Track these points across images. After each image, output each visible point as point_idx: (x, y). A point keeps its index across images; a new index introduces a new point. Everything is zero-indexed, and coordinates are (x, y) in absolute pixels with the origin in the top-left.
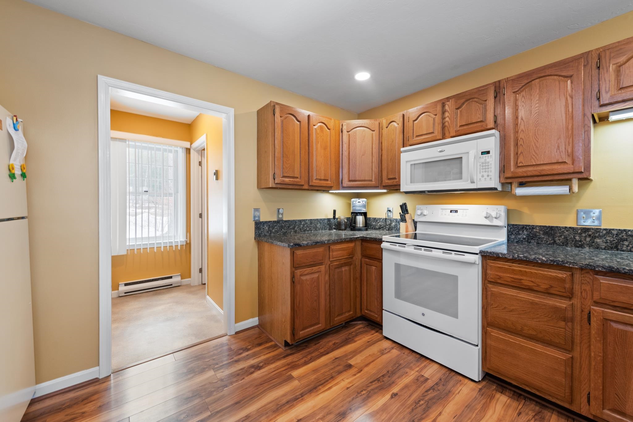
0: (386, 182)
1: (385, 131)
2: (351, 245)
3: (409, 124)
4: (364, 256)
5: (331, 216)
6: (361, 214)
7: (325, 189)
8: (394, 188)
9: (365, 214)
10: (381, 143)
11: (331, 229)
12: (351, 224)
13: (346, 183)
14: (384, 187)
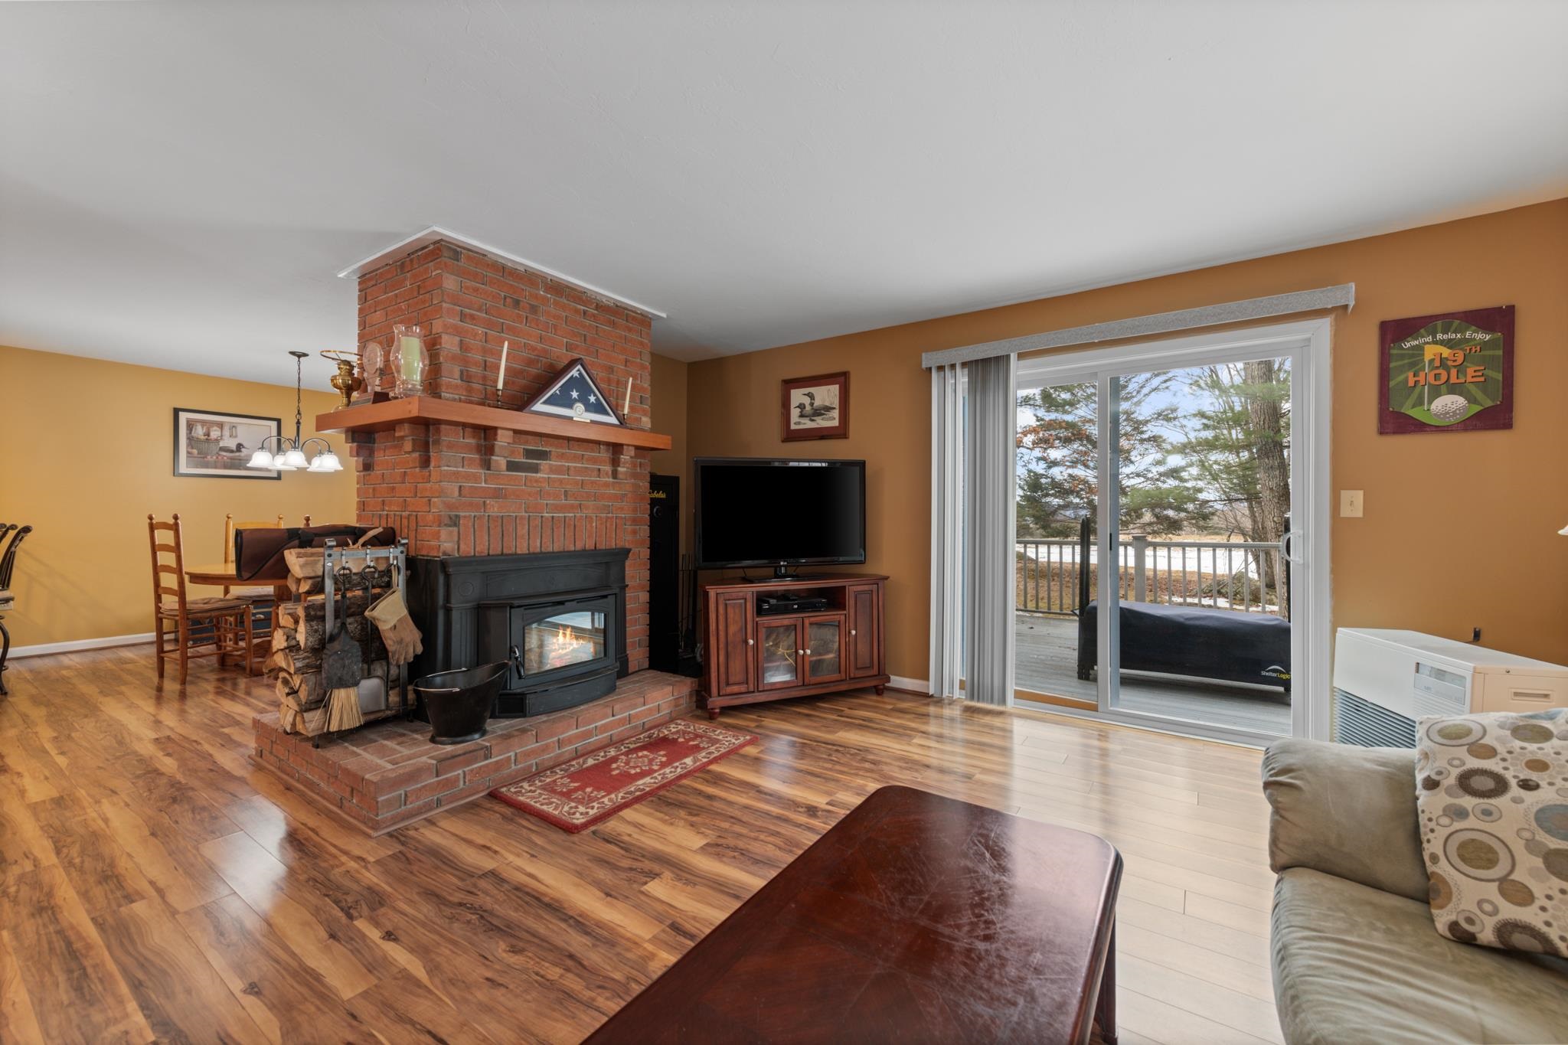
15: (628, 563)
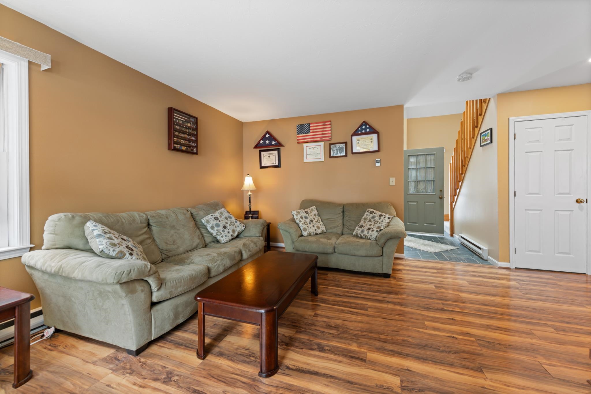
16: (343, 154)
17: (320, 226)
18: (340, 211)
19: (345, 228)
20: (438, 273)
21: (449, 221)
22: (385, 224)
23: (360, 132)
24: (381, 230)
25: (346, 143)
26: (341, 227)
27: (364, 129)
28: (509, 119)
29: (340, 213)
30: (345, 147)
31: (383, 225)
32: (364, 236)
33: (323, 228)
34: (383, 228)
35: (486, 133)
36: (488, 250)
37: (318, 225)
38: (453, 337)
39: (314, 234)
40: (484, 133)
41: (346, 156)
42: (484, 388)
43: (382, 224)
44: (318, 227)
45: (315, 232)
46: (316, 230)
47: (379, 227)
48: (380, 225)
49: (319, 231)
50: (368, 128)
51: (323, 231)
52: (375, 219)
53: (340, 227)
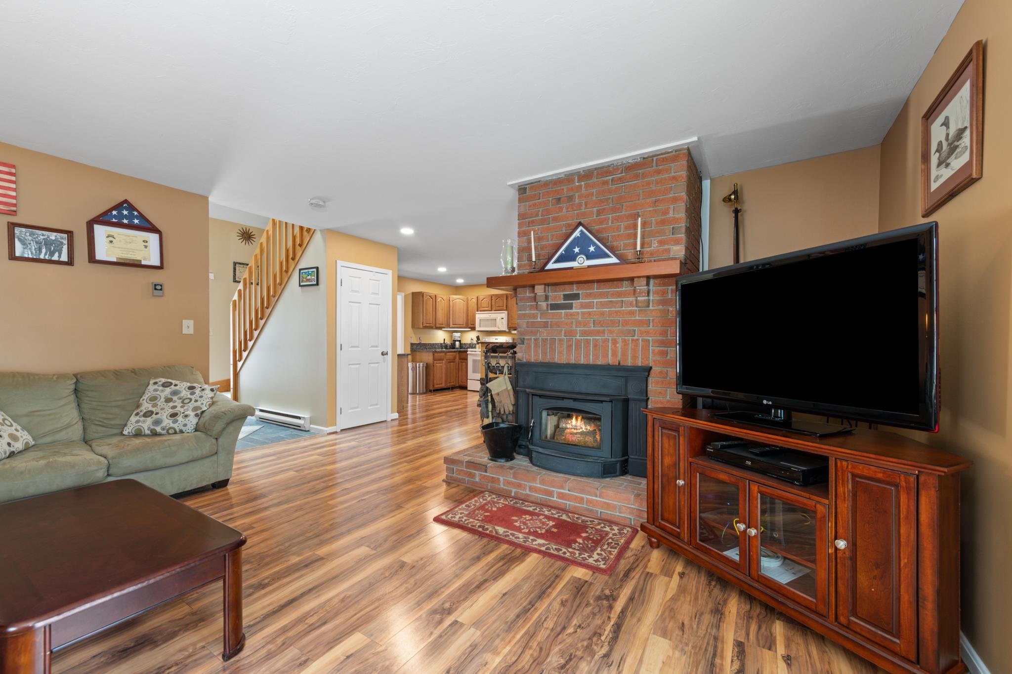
0: (470, 326)
1: (469, 302)
2: (455, 354)
3: (479, 302)
4: (460, 359)
5: (443, 342)
6: (458, 341)
7: (440, 328)
8: (473, 329)
9: (460, 341)
10: (467, 307)
11: (442, 348)
12: (453, 346)
13: (451, 325)
14: (469, 328)
15: (650, 379)
16: (60, 256)
17: (18, 434)
18: (70, 391)
19: (93, 426)
20: (279, 458)
21: (230, 391)
22: (208, 400)
23: (114, 220)
24: (203, 412)
25: (70, 234)
26: (79, 427)
27: (126, 217)
28: (336, 261)
29: (69, 395)
30: (65, 242)
31: (205, 403)
32: (163, 429)
33: (25, 438)
34: (205, 409)
35: (308, 272)
36: (310, 418)
37: (10, 432)
38: (362, 500)
39: (8, 454)
40: (307, 271)
41: (70, 262)
42: (412, 514)
43: (202, 402)
44: (12, 436)
45: (9, 450)
46: (9, 444)
47: (195, 409)
48: (198, 404)
49: (18, 446)
50: (137, 217)
51: (27, 443)
52: (182, 395)
53: (76, 426)
